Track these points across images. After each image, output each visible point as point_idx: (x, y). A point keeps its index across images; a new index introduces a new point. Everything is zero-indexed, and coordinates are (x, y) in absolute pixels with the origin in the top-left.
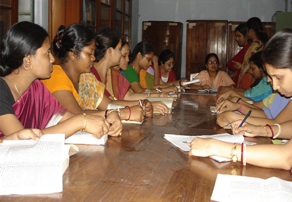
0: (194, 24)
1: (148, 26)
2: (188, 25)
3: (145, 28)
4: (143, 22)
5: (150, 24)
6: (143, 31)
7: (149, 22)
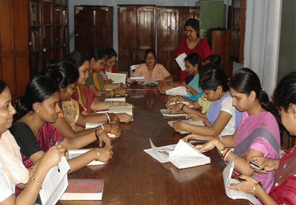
0: (125, 8)
1: (80, 11)
2: (119, 10)
3: (77, 12)
4: (75, 6)
5: (81, 8)
6: (75, 15)
7: (81, 6)
